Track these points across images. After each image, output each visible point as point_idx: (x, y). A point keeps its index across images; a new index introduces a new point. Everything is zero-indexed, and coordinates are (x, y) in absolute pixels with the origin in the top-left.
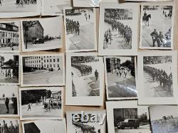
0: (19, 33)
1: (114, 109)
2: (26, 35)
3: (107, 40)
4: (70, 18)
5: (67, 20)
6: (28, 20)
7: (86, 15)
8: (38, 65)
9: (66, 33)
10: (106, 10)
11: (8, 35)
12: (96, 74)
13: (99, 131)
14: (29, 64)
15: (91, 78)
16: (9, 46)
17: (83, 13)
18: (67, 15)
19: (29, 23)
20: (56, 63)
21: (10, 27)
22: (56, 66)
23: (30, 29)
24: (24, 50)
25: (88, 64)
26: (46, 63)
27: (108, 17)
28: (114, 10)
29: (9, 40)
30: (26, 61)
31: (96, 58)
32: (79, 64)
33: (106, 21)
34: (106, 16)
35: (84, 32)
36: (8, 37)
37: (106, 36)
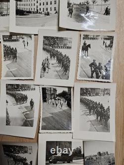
1: (47, 142)
3: (44, 69)
4: (8, 44)
5: (5, 46)
7: (24, 42)
9: (3, 59)
10: (45, 37)
12: (32, 103)
13: (31, 162)
15: (26, 107)
17: (21, 40)
18: (4, 41)
25: (24, 93)
27: (46, 44)
28: (53, 38)
31: (32, 87)
34: (44, 44)
35: (21, 59)
37: (43, 65)
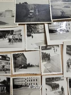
0: (10, 62)
2: (15, 63)
3: (69, 66)
4: (44, 51)
5: (42, 53)
6: (17, 53)
7: (54, 49)
8: (23, 83)
9: (41, 61)
10: (67, 46)
11: (3, 63)
12: (62, 89)
14: (17, 83)
15: (59, 92)
16: (4, 70)
17: (53, 48)
18: (42, 50)
19: (17, 55)
20: (35, 82)
21: (4, 58)
22: (35, 84)
23: (18, 59)
24: (14, 73)
25: (57, 82)
26: (29, 82)
29: (4, 66)
30: (15, 81)
31: (62, 78)
32: (50, 83)
33: (67, 53)
34: (67, 50)
35: (53, 60)
36: (3, 65)
37: (68, 63)
